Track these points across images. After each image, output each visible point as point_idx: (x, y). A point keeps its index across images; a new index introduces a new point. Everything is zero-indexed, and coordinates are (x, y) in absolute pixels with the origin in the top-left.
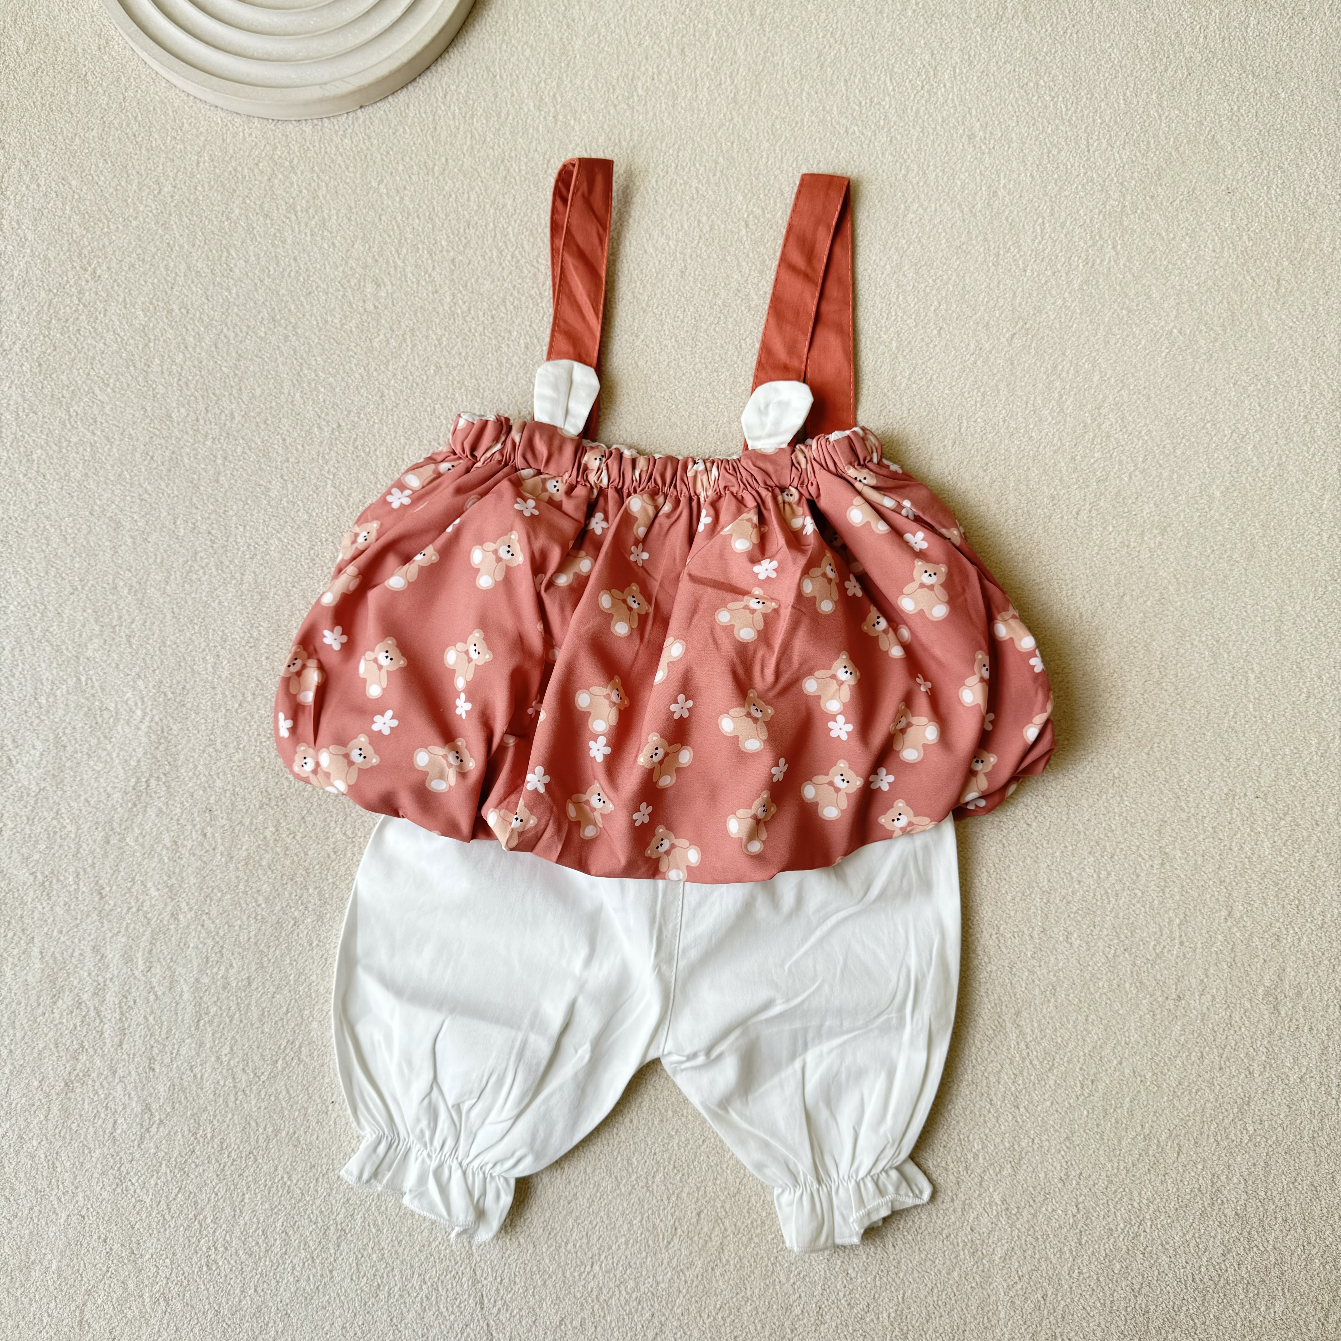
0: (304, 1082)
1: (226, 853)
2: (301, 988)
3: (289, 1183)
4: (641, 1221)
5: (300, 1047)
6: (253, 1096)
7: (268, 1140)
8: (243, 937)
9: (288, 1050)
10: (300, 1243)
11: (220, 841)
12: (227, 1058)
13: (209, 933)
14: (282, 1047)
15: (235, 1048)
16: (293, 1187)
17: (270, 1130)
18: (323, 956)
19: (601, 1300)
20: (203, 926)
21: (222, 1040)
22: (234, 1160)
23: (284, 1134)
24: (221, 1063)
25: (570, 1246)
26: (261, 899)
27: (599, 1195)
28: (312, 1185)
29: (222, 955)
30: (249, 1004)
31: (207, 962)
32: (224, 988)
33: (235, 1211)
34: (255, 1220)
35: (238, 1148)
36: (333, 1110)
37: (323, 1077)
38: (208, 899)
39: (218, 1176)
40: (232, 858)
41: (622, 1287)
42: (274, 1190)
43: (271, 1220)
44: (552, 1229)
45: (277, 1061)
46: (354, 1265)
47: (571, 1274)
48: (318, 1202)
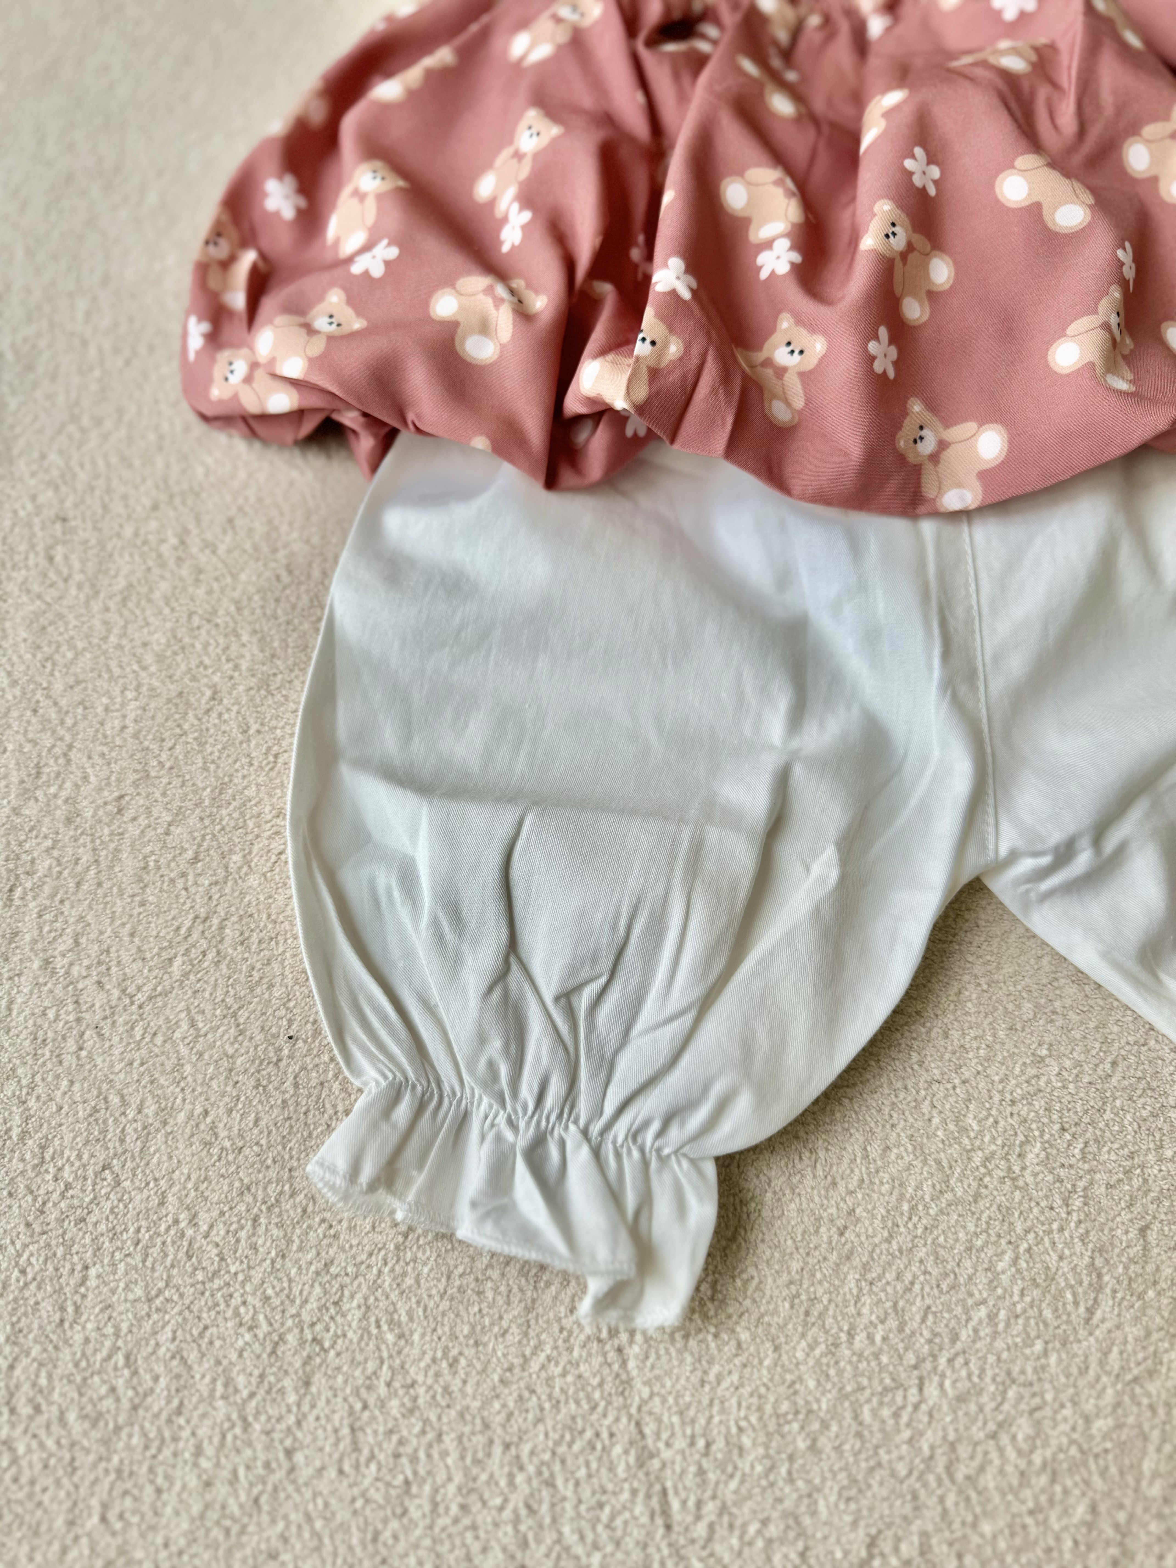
0: (229, 1000)
1: (87, 585)
2: (224, 812)
3: (190, 1232)
4: (1015, 1261)
5: (221, 928)
6: (116, 1039)
7: (146, 1134)
8: (113, 724)
9: (195, 936)
10: (214, 1381)
11: (77, 565)
12: (66, 961)
13: (45, 721)
14: (183, 931)
15: (83, 940)
16: (200, 1241)
17: (150, 1109)
18: (269, 749)
19: (959, 1477)
20: (35, 711)
21: (58, 925)
22: (68, 1187)
23: (181, 1117)
24: (54, 972)
25: (860, 1340)
26: (149, 659)
27: (906, 1207)
28: (243, 1234)
29: (69, 761)
30: (117, 850)
31: (38, 774)
32: (69, 821)
33: (63, 1309)
34: (109, 1330)
35: (79, 1157)
36: (291, 1057)
37: (271, 986)
38: (49, 665)
39: (28, 1225)
40: (97, 593)
41: (1005, 1439)
42: (155, 1252)
43: (147, 1326)
44: (813, 1300)
45: (170, 960)
46: (346, 1431)
47: (874, 1413)
48: (257, 1275)
